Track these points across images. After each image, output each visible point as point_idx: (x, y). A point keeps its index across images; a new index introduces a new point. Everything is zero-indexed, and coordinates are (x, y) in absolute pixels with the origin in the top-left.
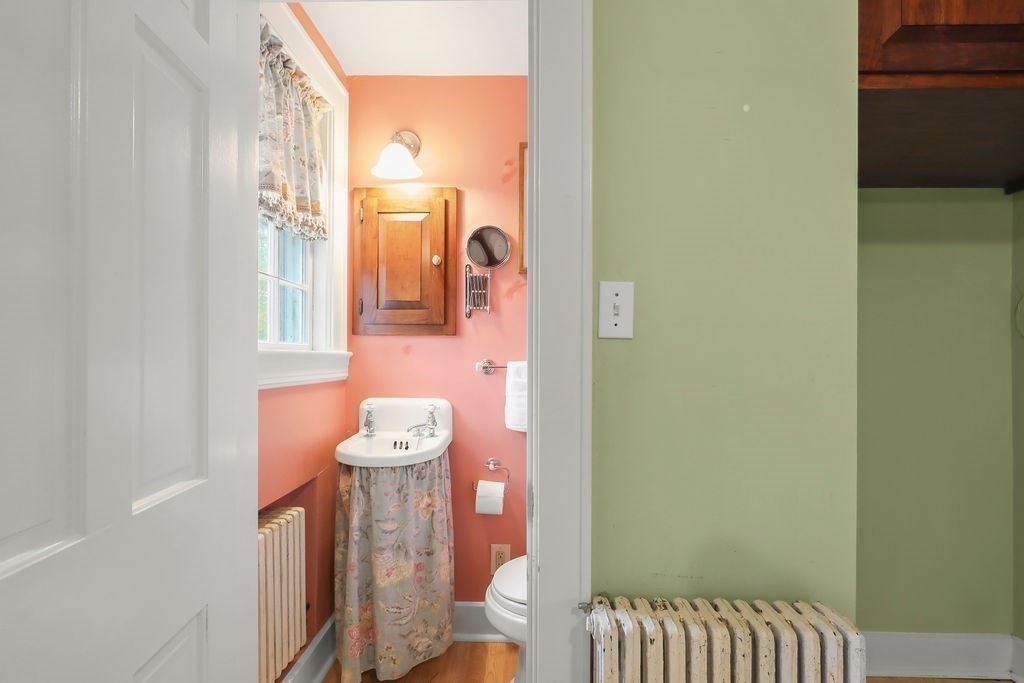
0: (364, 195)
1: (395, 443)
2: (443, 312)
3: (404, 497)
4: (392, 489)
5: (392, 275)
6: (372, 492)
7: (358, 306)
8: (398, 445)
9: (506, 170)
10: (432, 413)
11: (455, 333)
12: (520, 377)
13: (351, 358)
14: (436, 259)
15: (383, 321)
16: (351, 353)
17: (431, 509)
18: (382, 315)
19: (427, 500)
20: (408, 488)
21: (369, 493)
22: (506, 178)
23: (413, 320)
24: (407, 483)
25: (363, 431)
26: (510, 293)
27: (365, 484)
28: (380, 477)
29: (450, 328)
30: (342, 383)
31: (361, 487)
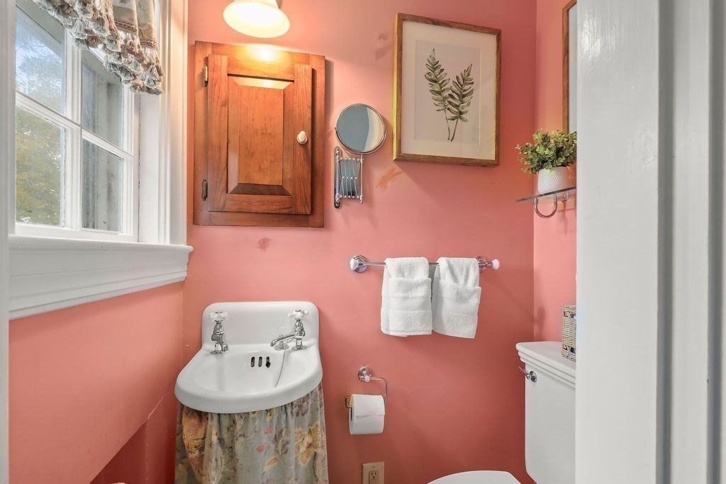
0: (209, 51)
1: (253, 359)
2: (309, 200)
3: (284, 446)
4: (266, 439)
5: (247, 154)
6: (239, 447)
7: (200, 190)
8: (257, 361)
9: (380, 45)
10: (299, 320)
11: (322, 225)
12: (404, 276)
13: (191, 254)
14: (302, 136)
15: (235, 208)
16: (191, 248)
17: (312, 450)
18: (231, 201)
19: (308, 439)
20: (288, 433)
21: (232, 448)
22: (380, 54)
23: (273, 208)
24: (287, 427)
25: (209, 346)
26: (384, 181)
27: (226, 436)
28: (251, 426)
29: (317, 219)
30: (180, 285)
31: (221, 440)
